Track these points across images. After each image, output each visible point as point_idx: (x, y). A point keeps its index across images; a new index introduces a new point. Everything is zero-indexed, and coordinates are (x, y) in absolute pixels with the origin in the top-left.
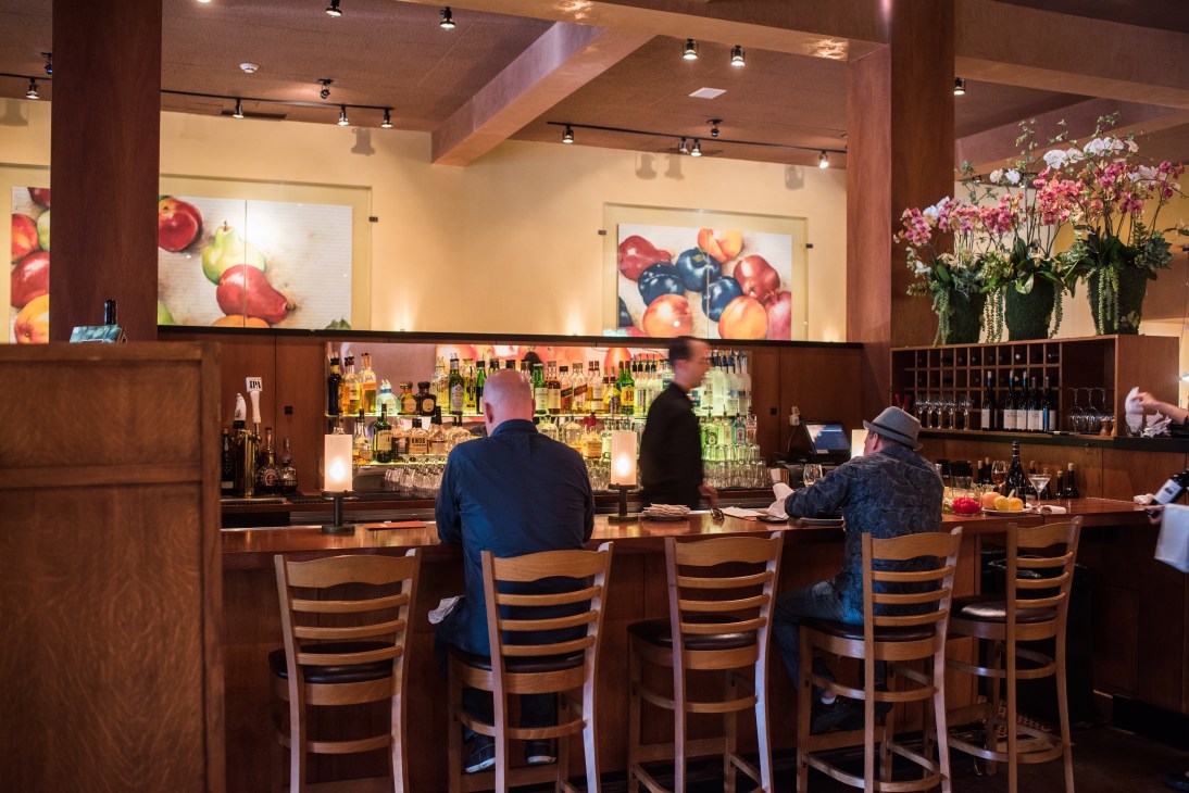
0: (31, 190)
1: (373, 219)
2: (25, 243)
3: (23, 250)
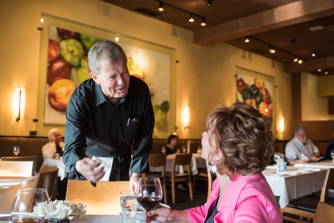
0: (58, 29)
1: (177, 62)
2: (54, 54)
3: (53, 57)
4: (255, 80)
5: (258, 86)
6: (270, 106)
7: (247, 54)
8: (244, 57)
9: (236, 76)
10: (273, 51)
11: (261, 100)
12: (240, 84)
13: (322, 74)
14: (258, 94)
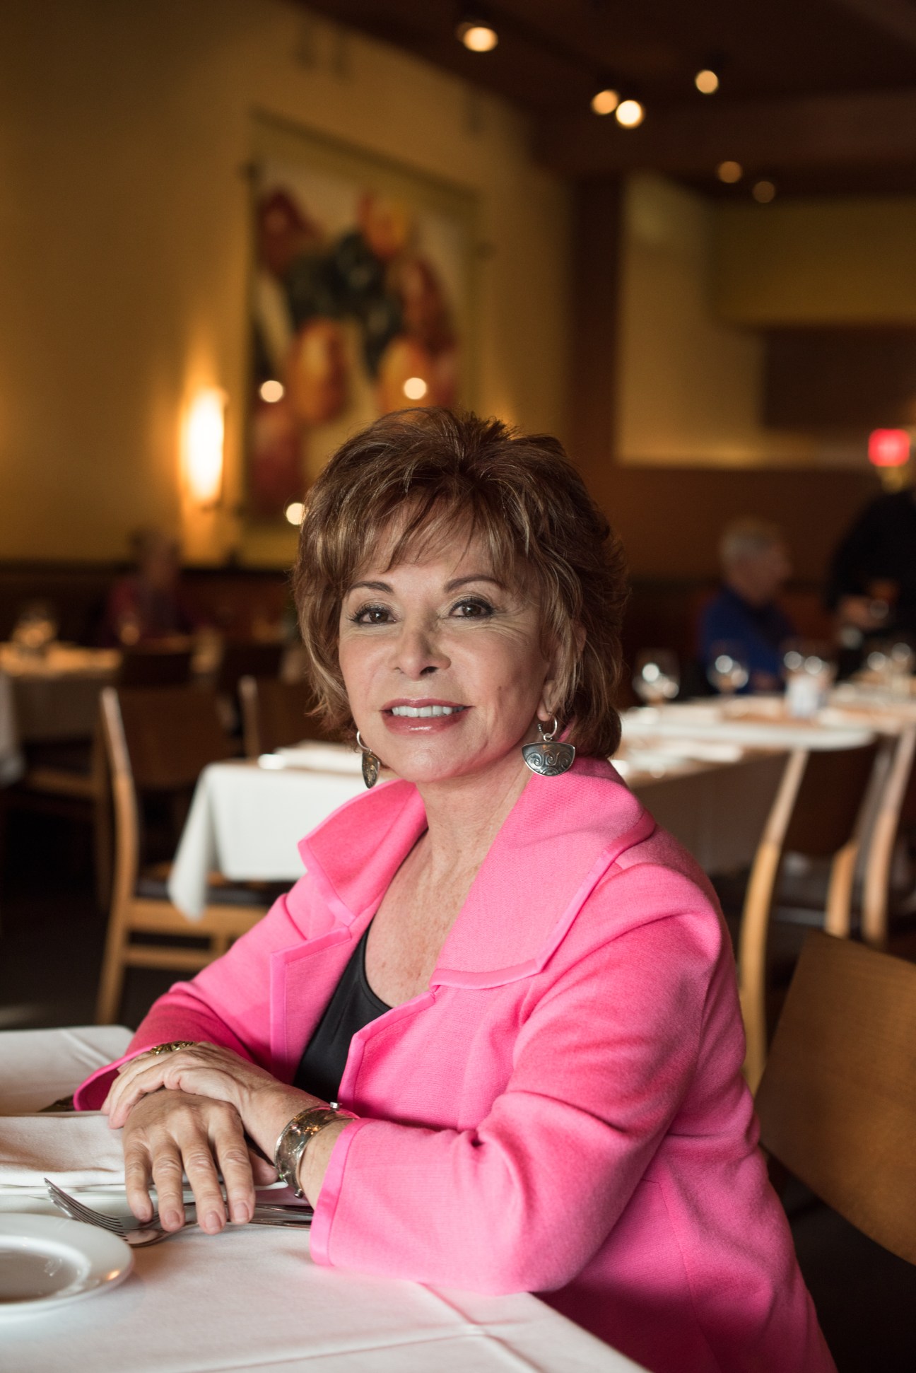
4: (366, 203)
5: (379, 239)
6: (447, 367)
7: (325, 39)
8: (305, 58)
9: (252, 172)
10: (480, 39)
11: (395, 331)
12: (277, 221)
13: (740, 192)
14: (376, 289)
